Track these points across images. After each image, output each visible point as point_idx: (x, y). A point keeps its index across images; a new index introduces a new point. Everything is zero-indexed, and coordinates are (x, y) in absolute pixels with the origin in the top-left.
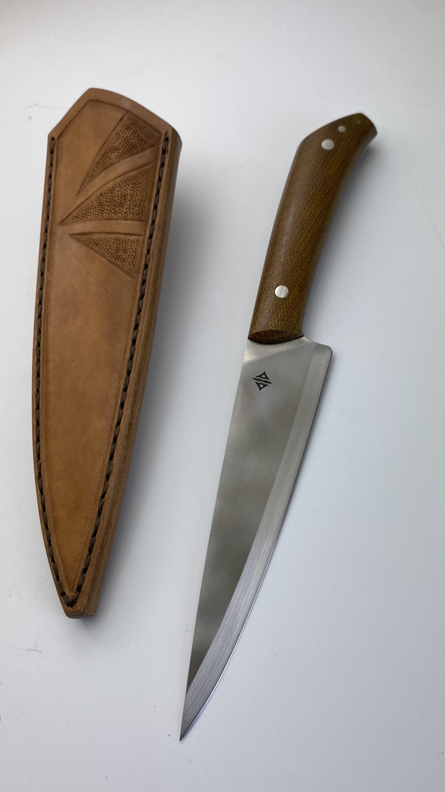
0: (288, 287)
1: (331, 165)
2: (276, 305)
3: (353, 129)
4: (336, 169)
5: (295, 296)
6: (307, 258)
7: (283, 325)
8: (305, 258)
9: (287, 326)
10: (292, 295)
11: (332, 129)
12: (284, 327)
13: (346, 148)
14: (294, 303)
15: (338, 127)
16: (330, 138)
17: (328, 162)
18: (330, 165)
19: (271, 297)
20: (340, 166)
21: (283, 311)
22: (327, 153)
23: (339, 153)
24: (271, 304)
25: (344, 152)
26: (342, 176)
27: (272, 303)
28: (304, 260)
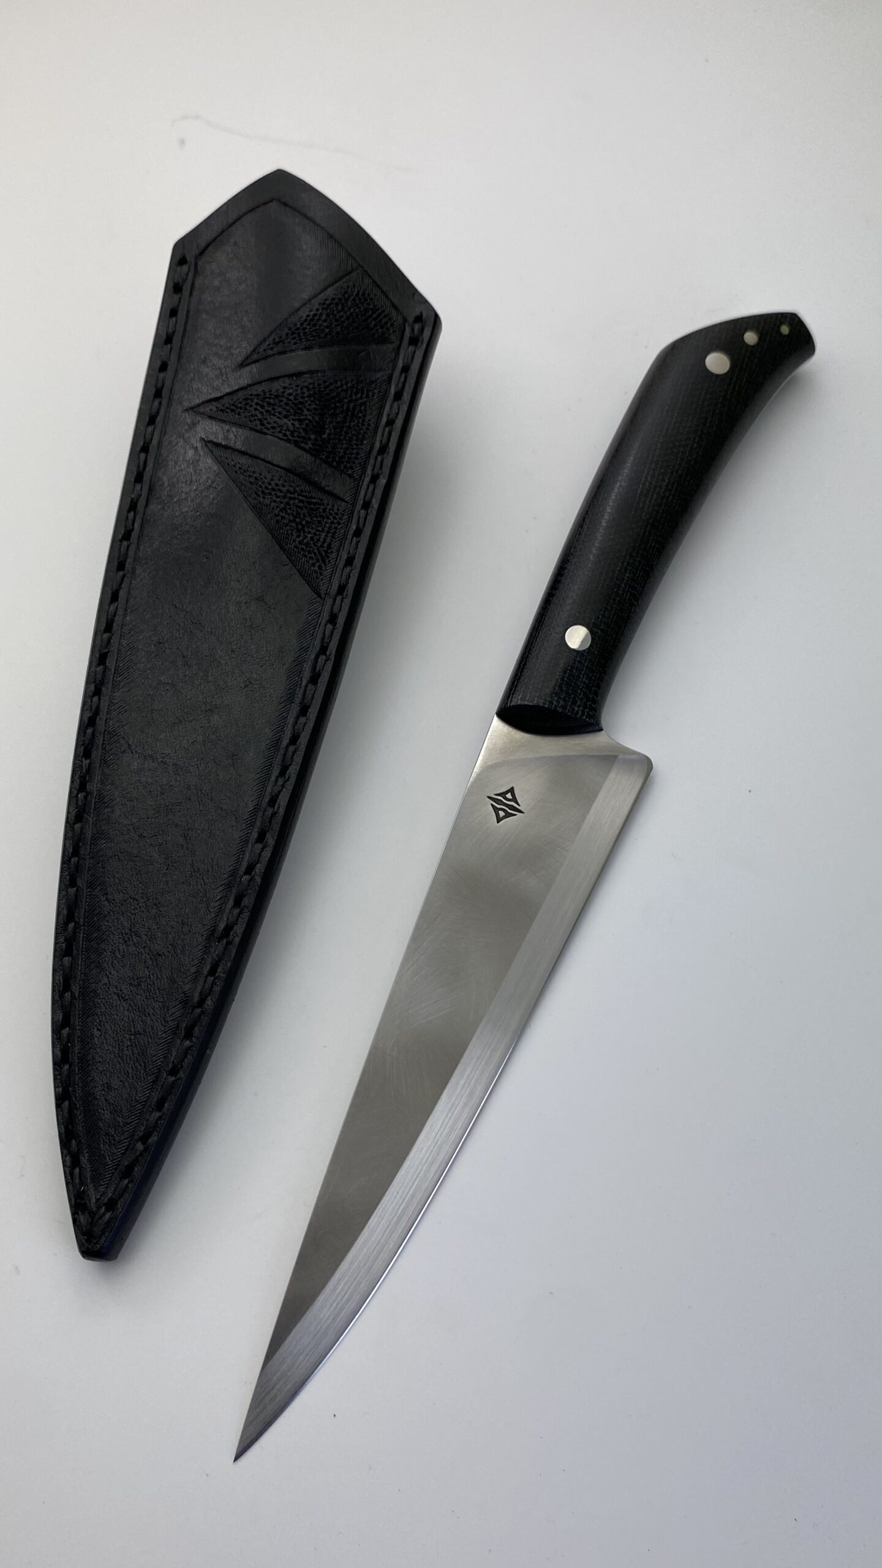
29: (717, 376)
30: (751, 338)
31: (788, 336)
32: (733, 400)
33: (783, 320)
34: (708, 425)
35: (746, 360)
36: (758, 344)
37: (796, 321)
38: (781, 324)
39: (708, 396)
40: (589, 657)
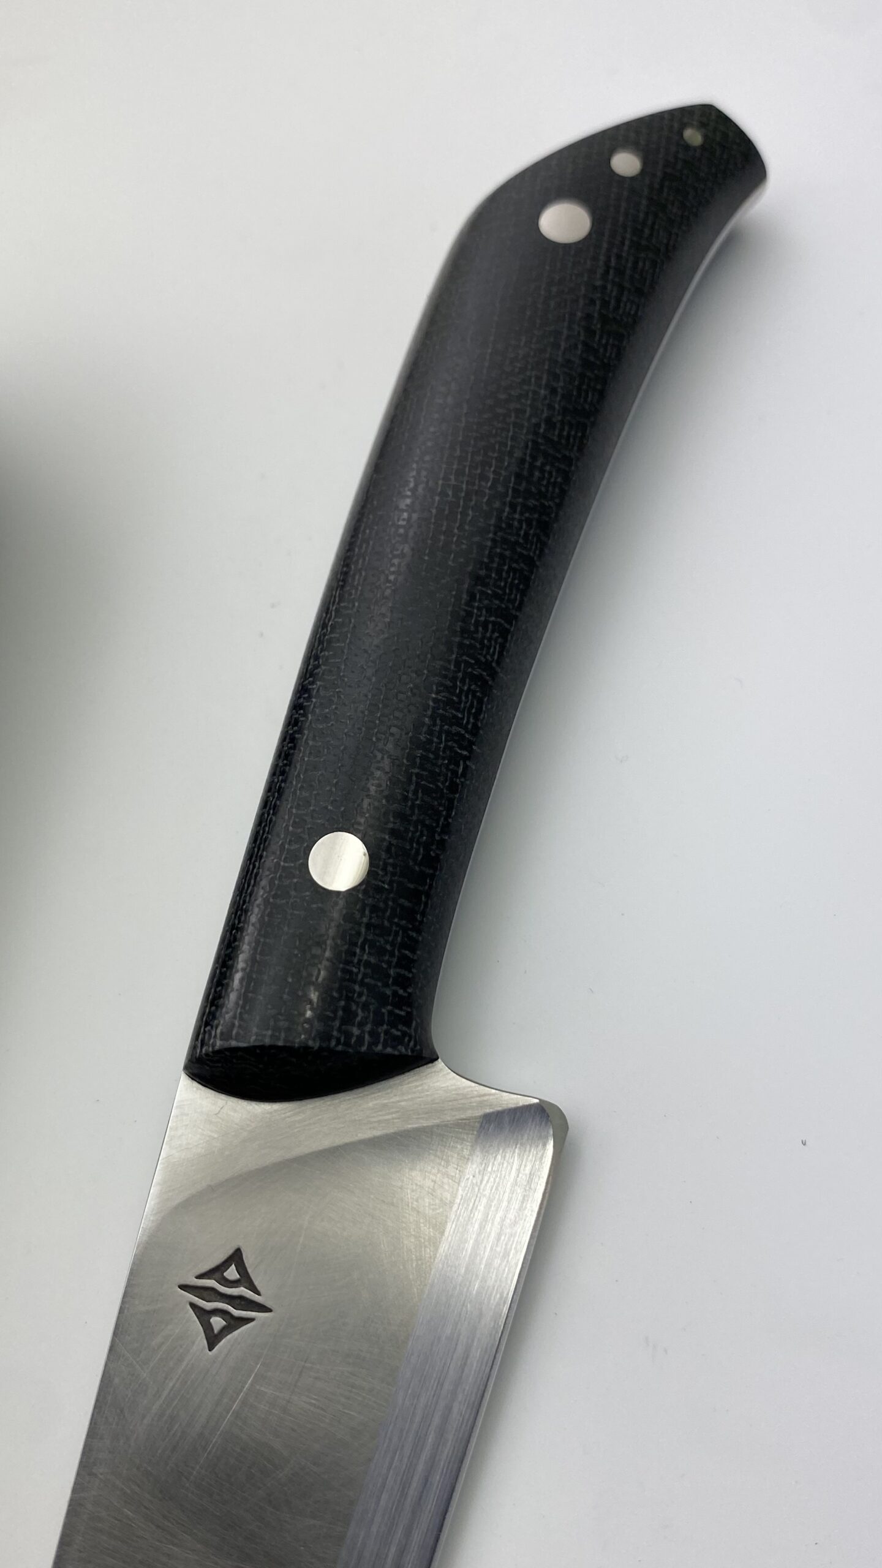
29: (566, 247)
30: (626, 163)
31: (703, 147)
32: (609, 287)
33: (685, 120)
34: (563, 345)
35: (624, 205)
36: (643, 172)
37: (713, 117)
38: (683, 126)
39: (554, 289)
40: (370, 901)
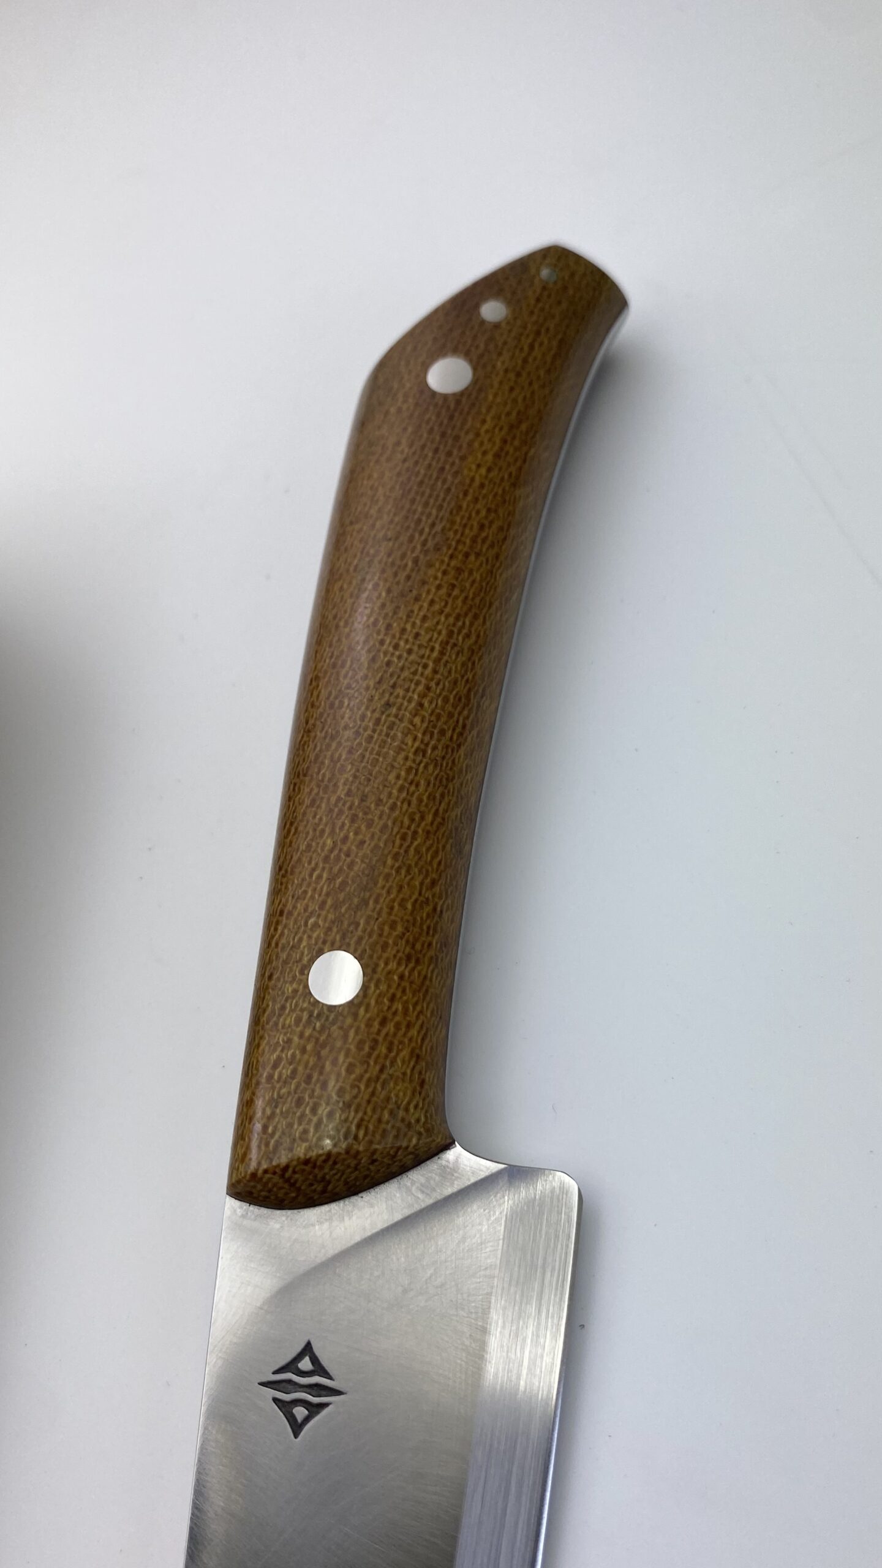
0: (359, 952)
1: (470, 444)
2: (317, 1040)
3: (533, 302)
4: (490, 457)
5: (389, 986)
6: (422, 818)
7: (354, 1128)
8: (412, 820)
9: (371, 1127)
10: (377, 986)
11: (458, 316)
12: (361, 1134)
13: (518, 375)
14: (390, 1016)
15: (477, 306)
16: (455, 351)
17: (457, 438)
18: (465, 446)
19: (296, 1005)
20: (505, 441)
21: (350, 1060)
22: (448, 407)
23: (495, 395)
24: (296, 1039)
25: (512, 389)
26: (517, 478)
27: (301, 1036)
28: (409, 828)
